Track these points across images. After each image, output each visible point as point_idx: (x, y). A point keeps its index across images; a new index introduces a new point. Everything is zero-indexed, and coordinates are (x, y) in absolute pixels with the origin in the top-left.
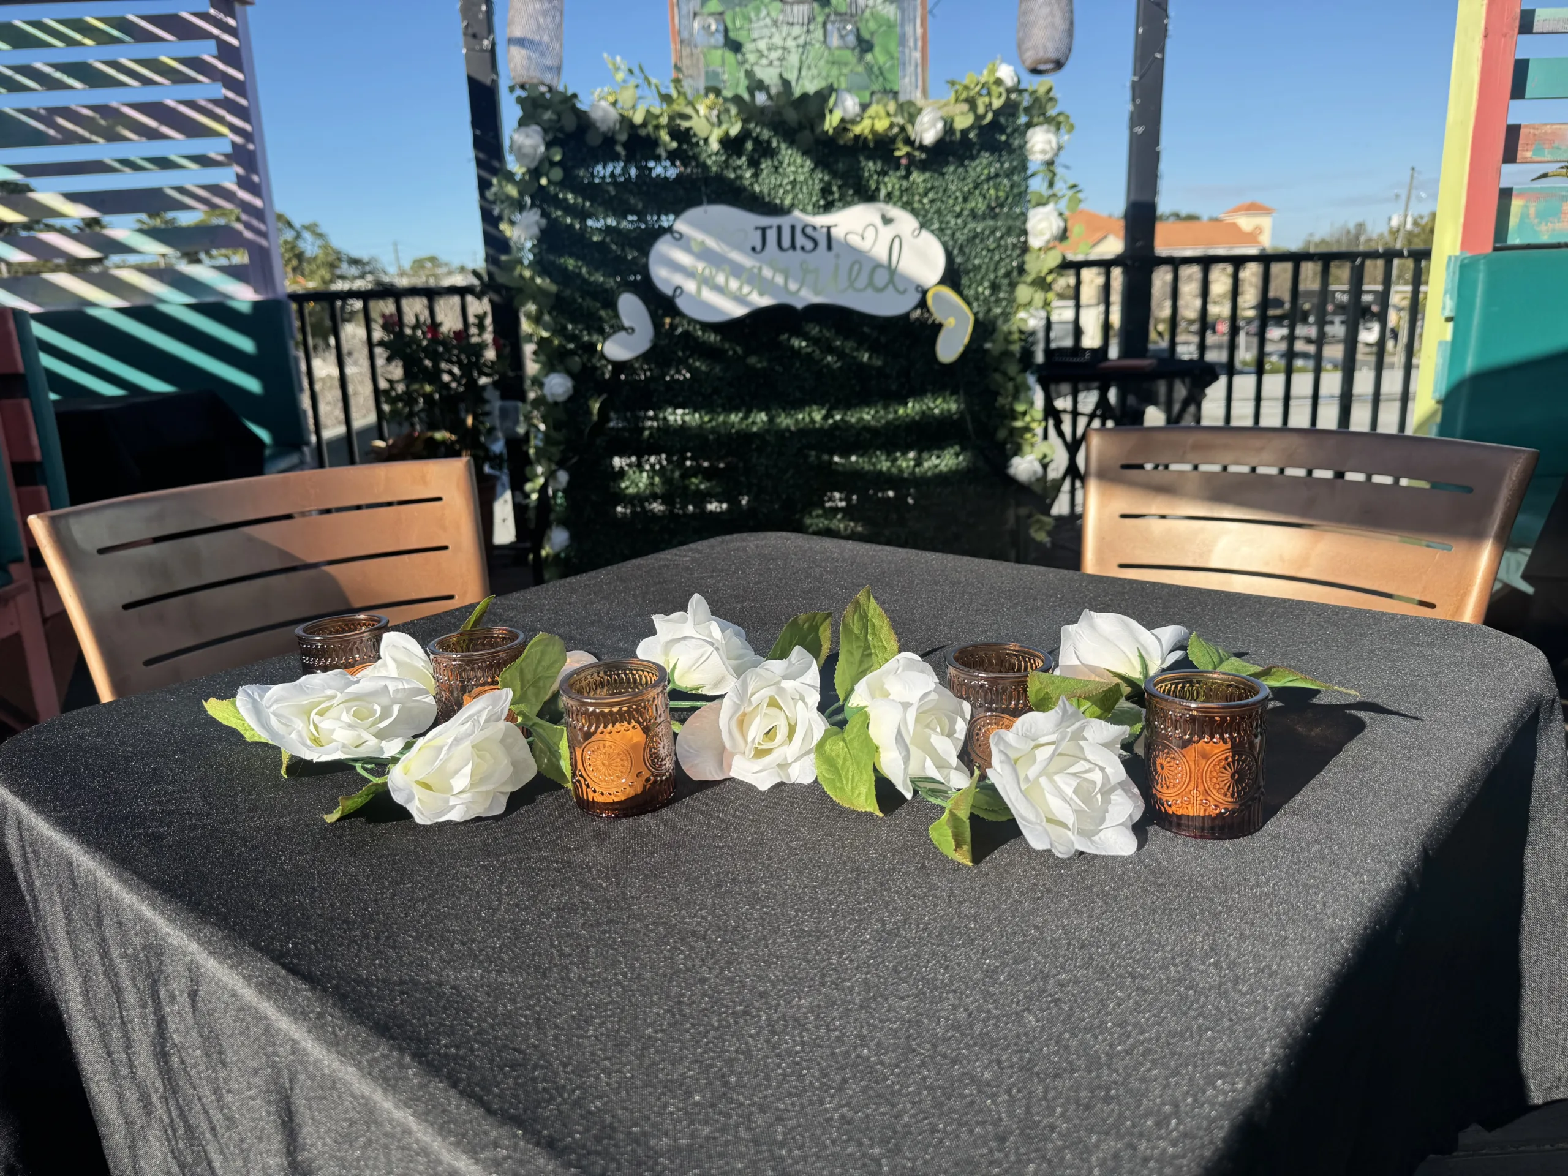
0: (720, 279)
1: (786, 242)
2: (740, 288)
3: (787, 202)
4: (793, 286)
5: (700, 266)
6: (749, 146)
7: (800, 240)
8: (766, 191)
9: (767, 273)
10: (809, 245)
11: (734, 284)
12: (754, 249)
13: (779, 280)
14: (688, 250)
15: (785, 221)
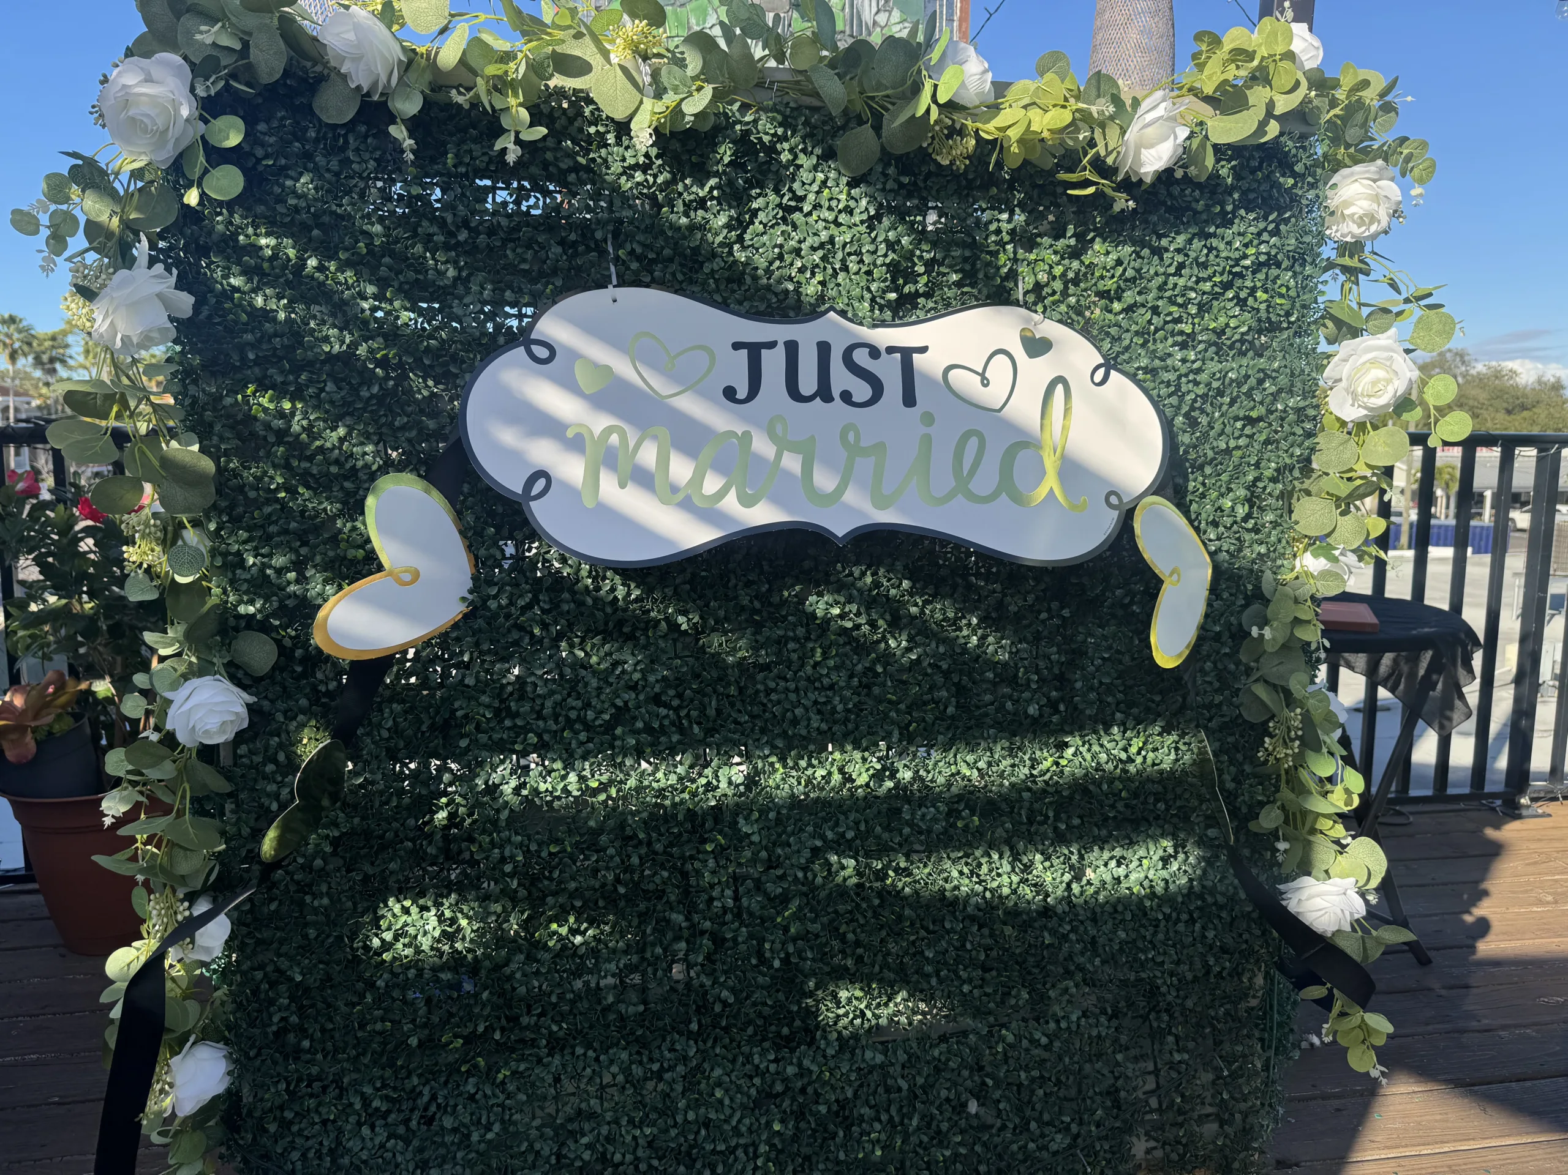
0: (648, 455)
1: (808, 383)
2: (698, 479)
3: (811, 289)
4: (825, 480)
5: (599, 423)
6: (726, 152)
7: (841, 379)
8: (761, 262)
9: (763, 446)
10: (862, 391)
11: (681, 469)
12: (729, 393)
13: (792, 463)
14: (569, 385)
15: (806, 335)
